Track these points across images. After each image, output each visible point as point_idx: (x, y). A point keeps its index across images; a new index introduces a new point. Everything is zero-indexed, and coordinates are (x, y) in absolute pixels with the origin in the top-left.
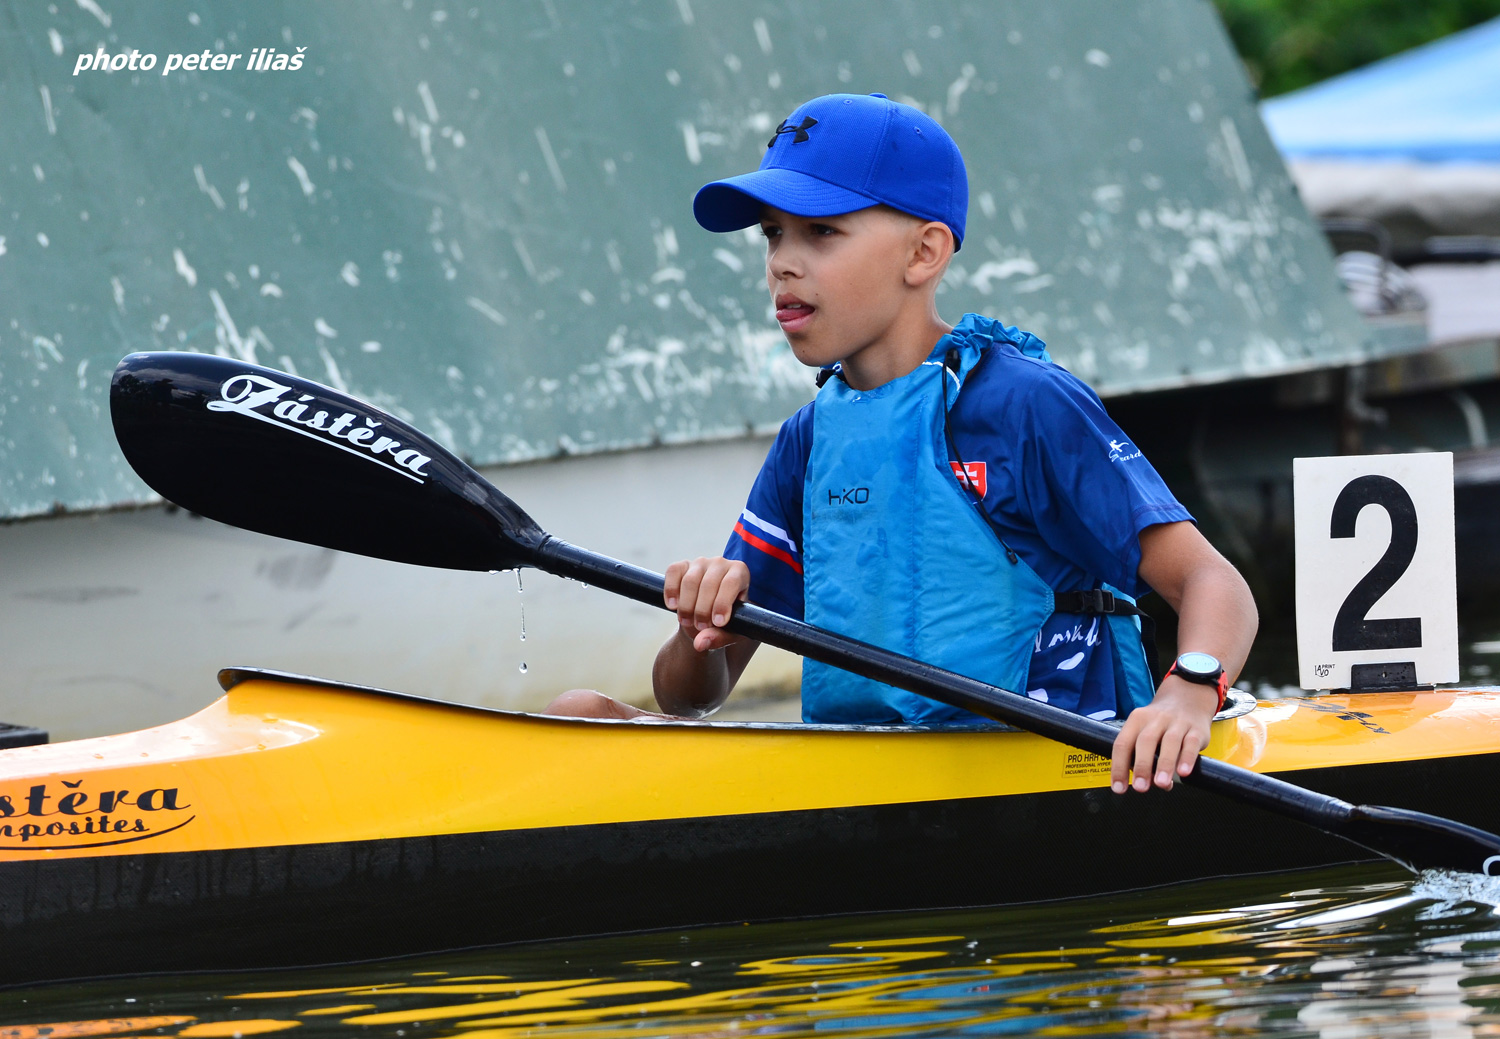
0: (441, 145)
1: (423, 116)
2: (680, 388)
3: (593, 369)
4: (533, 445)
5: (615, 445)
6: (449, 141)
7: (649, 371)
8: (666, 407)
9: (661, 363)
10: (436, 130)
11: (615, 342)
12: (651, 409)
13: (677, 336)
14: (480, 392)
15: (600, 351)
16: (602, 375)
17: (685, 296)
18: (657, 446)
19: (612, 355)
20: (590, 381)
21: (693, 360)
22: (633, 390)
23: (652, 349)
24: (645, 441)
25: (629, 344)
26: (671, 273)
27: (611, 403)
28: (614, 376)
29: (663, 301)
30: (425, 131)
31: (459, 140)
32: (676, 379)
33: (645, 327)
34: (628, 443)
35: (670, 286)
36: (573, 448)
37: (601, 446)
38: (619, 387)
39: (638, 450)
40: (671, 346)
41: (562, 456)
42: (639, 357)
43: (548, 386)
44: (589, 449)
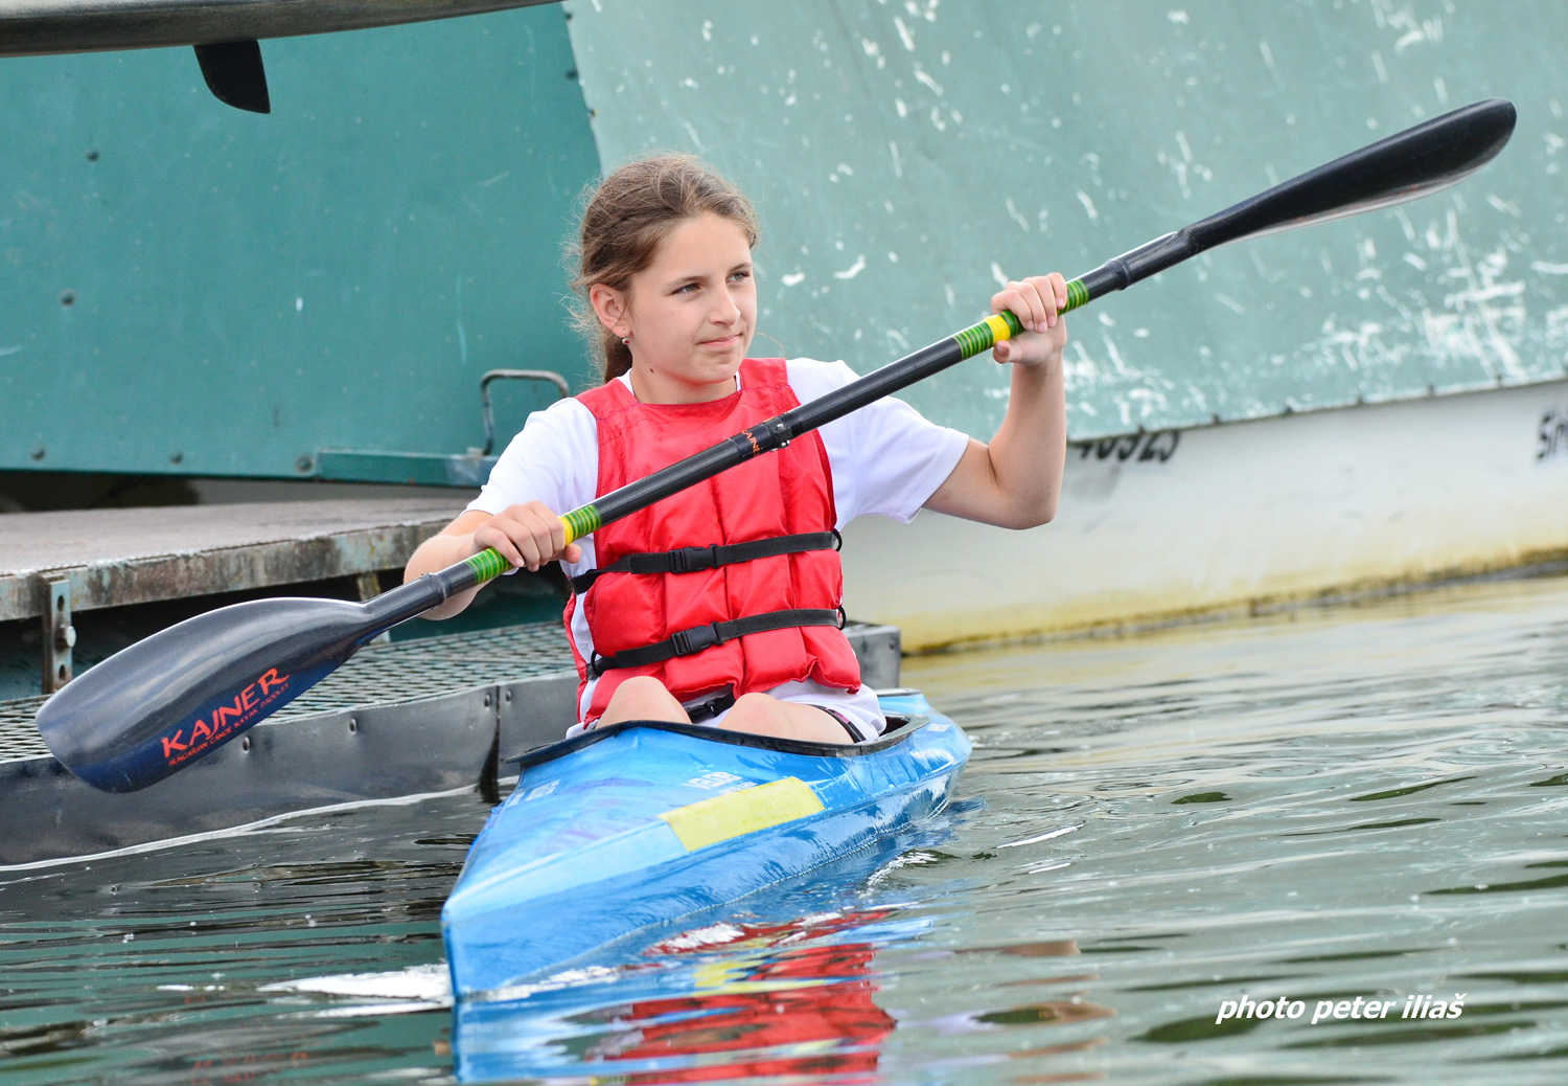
0: (1194, 179)
1: (1180, 158)
2: (1378, 360)
3: (1311, 347)
4: (1266, 404)
5: (1328, 404)
6: (1200, 176)
7: (1354, 347)
8: (1367, 374)
9: (1363, 341)
10: (1190, 167)
11: (1328, 326)
12: (1356, 376)
13: (1375, 320)
14: (1225, 365)
15: (1316, 333)
16: (1318, 351)
17: (1381, 290)
18: (1361, 405)
19: (1326, 336)
20: (1309, 356)
21: (1388, 338)
22: (1342, 362)
23: (1356, 330)
24: (1352, 401)
25: (1338, 327)
26: (1370, 273)
27: (1325, 372)
28: (1327, 352)
29: (1364, 294)
30: (1181, 169)
31: (1207, 175)
32: (1375, 353)
33: (1351, 313)
34: (1338, 403)
35: (1370, 283)
36: (1297, 407)
37: (1317, 405)
38: (1331, 360)
39: (1347, 409)
40: (1371, 328)
41: (1288, 413)
42: (1346, 337)
43: (1277, 360)
44: (1309, 407)
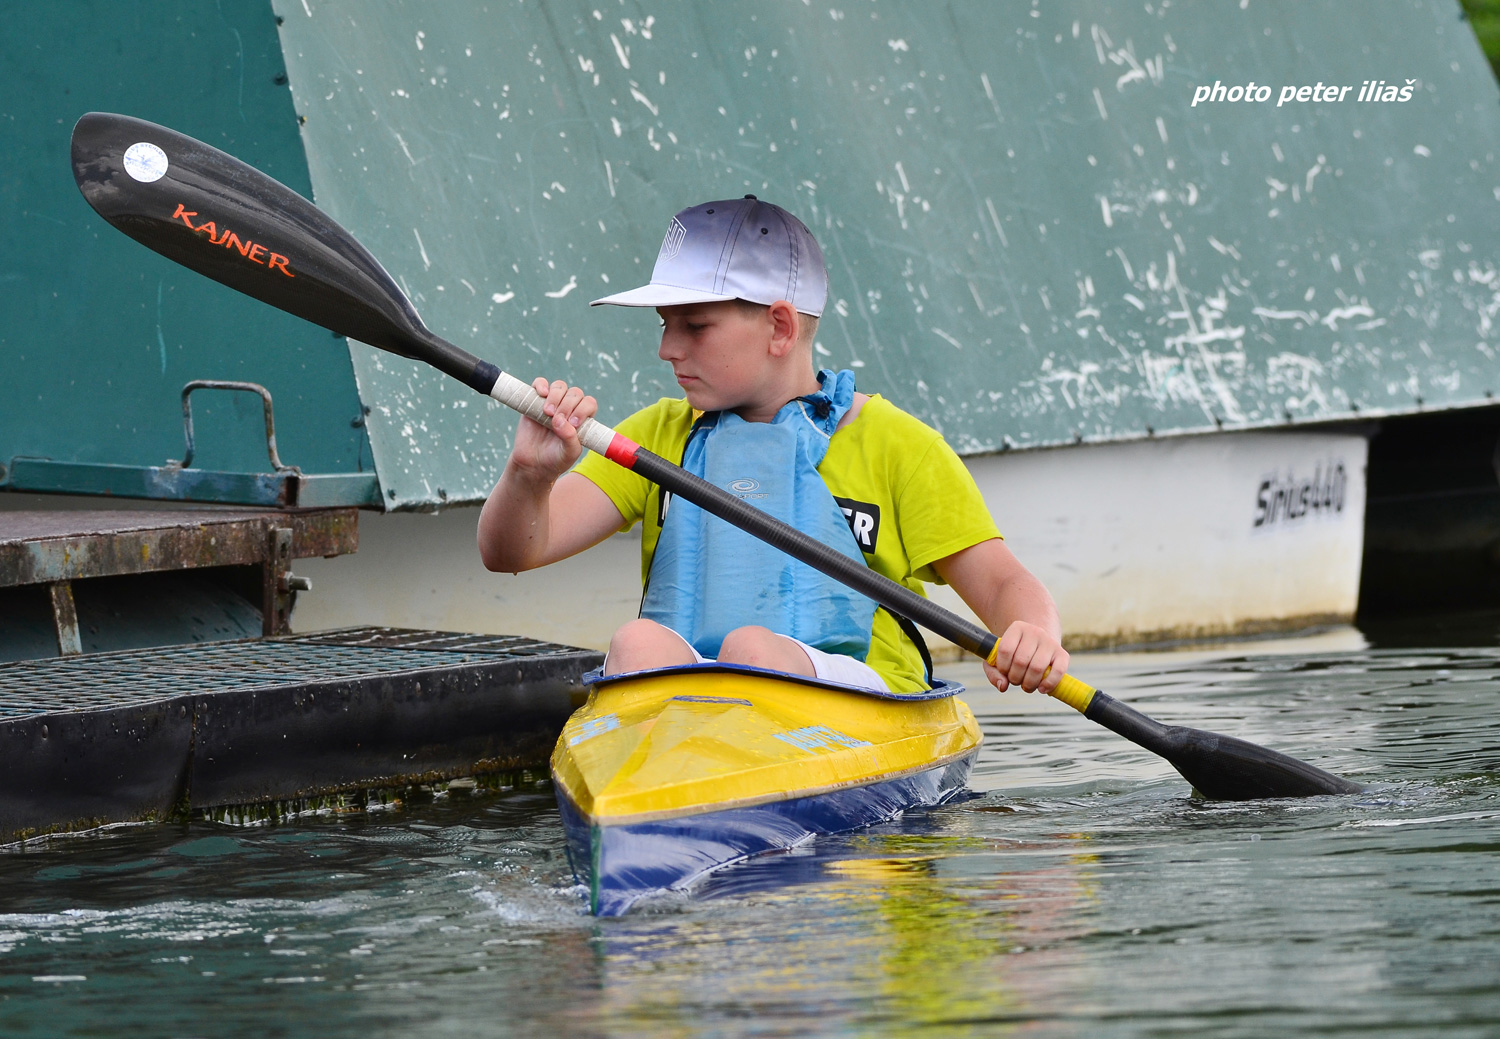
0: (912, 210)
1: (900, 190)
2: (1097, 400)
3: (1031, 384)
4: (983, 443)
5: (1046, 443)
6: (920, 206)
7: (1072, 386)
8: (1086, 414)
9: (1082, 380)
10: (908, 203)
11: (1047, 364)
12: (1074, 415)
13: (1095, 361)
14: (941, 400)
15: (1036, 370)
16: (1037, 389)
17: (1100, 329)
18: (1079, 444)
19: (1045, 374)
20: (1027, 393)
21: (1107, 379)
22: (1060, 401)
23: (1076, 370)
24: (1070, 441)
25: (1057, 365)
26: (1090, 311)
27: (1043, 410)
28: (1045, 389)
29: (1083, 333)
30: (900, 198)
31: (926, 206)
32: (1094, 393)
33: (1070, 352)
34: (1056, 442)
35: (1089, 321)
36: (1014, 445)
37: (1035, 443)
38: (1050, 399)
39: (1064, 447)
40: (1089, 367)
41: (1005, 450)
42: (1065, 375)
43: (995, 396)
44: (1026, 445)
